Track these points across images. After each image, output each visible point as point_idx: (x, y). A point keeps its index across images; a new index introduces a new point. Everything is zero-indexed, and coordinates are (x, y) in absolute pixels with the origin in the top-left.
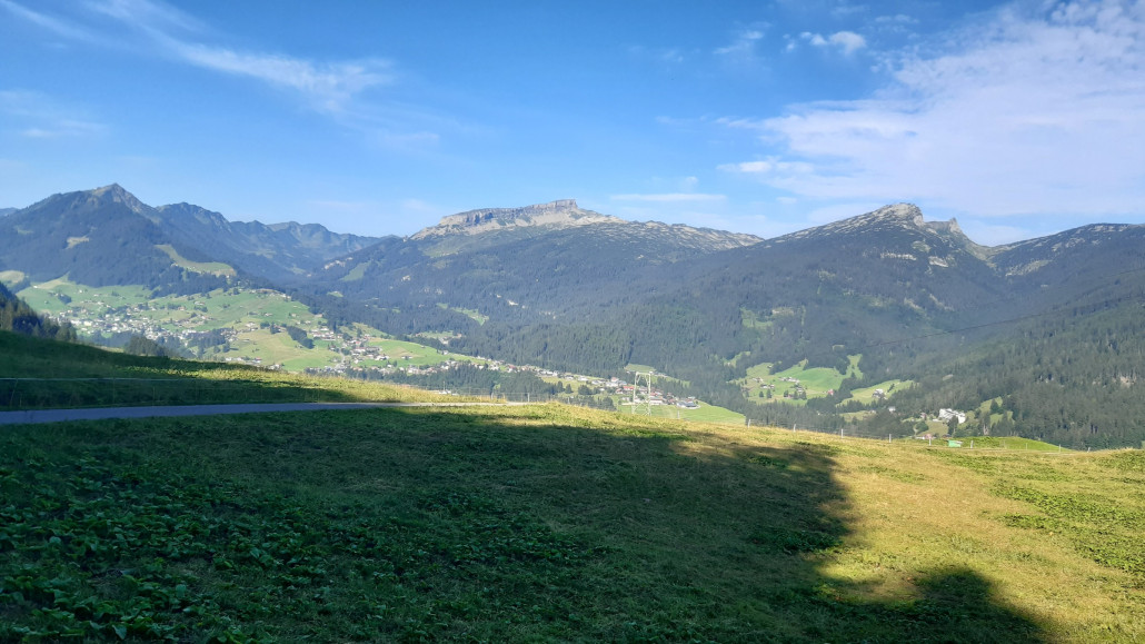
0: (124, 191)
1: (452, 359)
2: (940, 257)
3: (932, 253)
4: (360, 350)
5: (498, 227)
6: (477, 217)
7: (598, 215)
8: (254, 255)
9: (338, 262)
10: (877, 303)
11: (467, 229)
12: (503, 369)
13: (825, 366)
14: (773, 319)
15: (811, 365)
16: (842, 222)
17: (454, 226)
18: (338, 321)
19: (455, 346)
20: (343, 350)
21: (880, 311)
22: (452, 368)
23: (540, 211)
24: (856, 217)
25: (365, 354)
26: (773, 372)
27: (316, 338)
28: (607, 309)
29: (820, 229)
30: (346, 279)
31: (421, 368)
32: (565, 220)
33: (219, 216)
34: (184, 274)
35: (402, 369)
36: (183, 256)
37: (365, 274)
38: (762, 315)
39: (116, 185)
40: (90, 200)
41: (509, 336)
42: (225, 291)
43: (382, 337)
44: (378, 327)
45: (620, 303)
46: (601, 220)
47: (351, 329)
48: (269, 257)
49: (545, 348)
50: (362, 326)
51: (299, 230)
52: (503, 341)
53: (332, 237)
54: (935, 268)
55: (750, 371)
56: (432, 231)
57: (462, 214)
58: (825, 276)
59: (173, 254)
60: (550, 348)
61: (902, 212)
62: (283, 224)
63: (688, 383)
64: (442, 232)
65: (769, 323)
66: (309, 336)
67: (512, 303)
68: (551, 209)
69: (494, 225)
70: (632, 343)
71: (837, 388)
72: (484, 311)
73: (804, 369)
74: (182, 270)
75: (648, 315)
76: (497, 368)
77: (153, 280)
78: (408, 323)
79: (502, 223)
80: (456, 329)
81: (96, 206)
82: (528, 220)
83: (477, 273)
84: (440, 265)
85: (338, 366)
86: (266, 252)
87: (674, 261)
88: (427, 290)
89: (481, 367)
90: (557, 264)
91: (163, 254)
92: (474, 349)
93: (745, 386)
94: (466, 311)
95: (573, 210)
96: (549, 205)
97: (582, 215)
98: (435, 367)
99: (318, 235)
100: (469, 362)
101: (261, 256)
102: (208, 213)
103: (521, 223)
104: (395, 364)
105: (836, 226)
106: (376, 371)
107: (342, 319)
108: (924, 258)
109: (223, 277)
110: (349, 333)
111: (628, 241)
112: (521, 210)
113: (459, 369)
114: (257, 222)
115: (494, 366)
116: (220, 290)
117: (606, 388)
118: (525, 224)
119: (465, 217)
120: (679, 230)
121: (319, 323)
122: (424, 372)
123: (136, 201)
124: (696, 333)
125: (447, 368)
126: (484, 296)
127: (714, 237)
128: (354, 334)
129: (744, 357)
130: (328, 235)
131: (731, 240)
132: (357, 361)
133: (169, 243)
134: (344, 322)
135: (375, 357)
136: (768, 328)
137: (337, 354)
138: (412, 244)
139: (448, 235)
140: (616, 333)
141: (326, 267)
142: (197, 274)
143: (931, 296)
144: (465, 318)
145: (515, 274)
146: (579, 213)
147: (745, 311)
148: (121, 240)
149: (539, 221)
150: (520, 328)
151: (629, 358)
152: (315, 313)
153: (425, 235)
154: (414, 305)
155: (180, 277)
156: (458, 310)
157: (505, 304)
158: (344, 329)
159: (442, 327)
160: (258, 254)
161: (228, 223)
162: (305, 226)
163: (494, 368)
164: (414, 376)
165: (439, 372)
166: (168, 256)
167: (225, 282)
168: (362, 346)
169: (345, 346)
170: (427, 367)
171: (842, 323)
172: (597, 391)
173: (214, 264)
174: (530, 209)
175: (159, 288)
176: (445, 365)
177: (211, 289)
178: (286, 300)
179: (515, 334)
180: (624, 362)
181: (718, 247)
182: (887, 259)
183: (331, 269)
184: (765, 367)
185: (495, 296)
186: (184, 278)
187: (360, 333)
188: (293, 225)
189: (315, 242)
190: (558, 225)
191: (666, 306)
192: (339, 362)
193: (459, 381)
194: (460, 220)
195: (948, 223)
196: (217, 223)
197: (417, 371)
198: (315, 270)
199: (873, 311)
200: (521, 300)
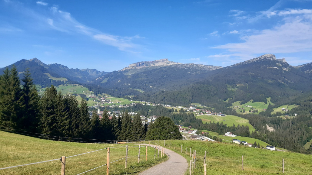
0: (38, 60)
1: (134, 102)
2: (285, 68)
3: (283, 67)
4: (103, 101)
5: (145, 66)
6: (140, 64)
7: (174, 63)
8: (76, 77)
9: (99, 78)
10: (270, 81)
11: (137, 67)
12: (151, 105)
13: (259, 101)
14: (237, 88)
15: (254, 101)
16: (250, 60)
17: (133, 67)
18: (97, 93)
19: (134, 99)
20: (98, 101)
21: (272, 84)
22: (134, 105)
23: (157, 62)
24: (254, 59)
25: (105, 102)
26: (241, 104)
27: (90, 98)
28: (181, 87)
29: (243, 63)
30: (102, 82)
31: (124, 105)
32: (165, 64)
33: (66, 67)
34: (52, 81)
35: (117, 106)
36: (52, 76)
37: (107, 81)
38: (233, 86)
39: (36, 58)
40: (26, 61)
41: (152, 96)
42: (63, 85)
43: (111, 97)
44: (110, 94)
45: (185, 85)
46: (176, 64)
47: (101, 95)
48: (81, 78)
49: (164, 99)
50: (105, 94)
51: (89, 71)
52: (150, 97)
53: (99, 72)
54: (285, 71)
55: (233, 104)
56: (127, 68)
57: (135, 63)
58: (251, 74)
59: (49, 75)
60: (165, 98)
61: (269, 56)
62: (85, 69)
63: (214, 108)
64: (129, 68)
65: (236, 89)
66: (87, 97)
67: (151, 87)
68: (161, 61)
69: (144, 66)
70: (192, 96)
71: (267, 108)
72: (143, 89)
73: (253, 102)
74: (51, 80)
75: (197, 87)
76: (149, 105)
77: (42, 83)
78: (120, 93)
79: (147, 65)
80: (134, 94)
81: (28, 63)
82: (154, 64)
83: (140, 79)
84: (129, 77)
85: (96, 106)
86: (80, 77)
87: (199, 73)
88: (125, 84)
89: (144, 105)
90: (164, 75)
91: (46, 76)
92: (141, 99)
93: (233, 109)
94: (137, 90)
95: (167, 61)
96: (160, 60)
97: (170, 63)
98: (128, 105)
99: (95, 72)
100: (140, 103)
101: (78, 78)
102: (63, 66)
103: (152, 65)
104: (115, 105)
105: (248, 61)
106: (108, 107)
107: (99, 92)
108: (281, 68)
109: (63, 81)
110: (101, 96)
111: (184, 68)
112: (152, 62)
113: (136, 106)
114: (77, 69)
115: (148, 104)
116: (62, 85)
117: (189, 110)
118: (153, 66)
119: (136, 64)
120: (199, 65)
121: (91, 93)
122: (124, 107)
123: (41, 62)
124: (213, 92)
125: (132, 105)
126: (143, 85)
127: (210, 67)
128: (102, 96)
129: (230, 100)
130: (97, 72)
131: (215, 68)
132: (102, 104)
133: (48, 72)
134: (99, 93)
135: (108, 103)
136: (237, 90)
137: (96, 102)
138: (121, 72)
139: (131, 69)
140: (187, 93)
141: (96, 79)
142: (56, 81)
143: (286, 79)
144: (137, 91)
145: (152, 78)
146: (169, 62)
147: (228, 85)
148: (33, 72)
149: (157, 65)
150: (155, 93)
151: (192, 101)
152: (90, 90)
153: (125, 70)
154: (122, 88)
155: (50, 82)
156: (135, 89)
157: (149, 87)
158: (99, 95)
159: (130, 94)
160: (77, 77)
161: (69, 69)
162: (91, 70)
163: (148, 105)
164: (121, 108)
165: (130, 106)
166: (47, 76)
167: (64, 83)
168: (104, 99)
169: (99, 100)
170: (126, 105)
171: (261, 88)
172: (186, 111)
173: (61, 78)
174: (155, 62)
175: (44, 85)
176: (132, 104)
177: (59, 85)
178: (82, 87)
179: (153, 95)
180: (190, 102)
181: (211, 70)
182: (269, 69)
183: (97, 80)
184: (238, 103)
185: (146, 85)
186: (52, 82)
187: (104, 96)
188: (88, 69)
189: (94, 74)
190: (163, 65)
191: (202, 84)
192: (96, 104)
193: (137, 109)
194: (135, 65)
195: (282, 59)
196: (66, 69)
197: (122, 107)
198: (93, 81)
199: (269, 84)
200: (154, 86)
